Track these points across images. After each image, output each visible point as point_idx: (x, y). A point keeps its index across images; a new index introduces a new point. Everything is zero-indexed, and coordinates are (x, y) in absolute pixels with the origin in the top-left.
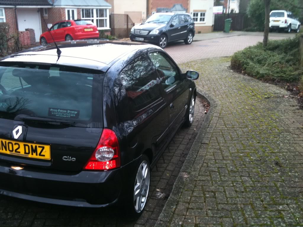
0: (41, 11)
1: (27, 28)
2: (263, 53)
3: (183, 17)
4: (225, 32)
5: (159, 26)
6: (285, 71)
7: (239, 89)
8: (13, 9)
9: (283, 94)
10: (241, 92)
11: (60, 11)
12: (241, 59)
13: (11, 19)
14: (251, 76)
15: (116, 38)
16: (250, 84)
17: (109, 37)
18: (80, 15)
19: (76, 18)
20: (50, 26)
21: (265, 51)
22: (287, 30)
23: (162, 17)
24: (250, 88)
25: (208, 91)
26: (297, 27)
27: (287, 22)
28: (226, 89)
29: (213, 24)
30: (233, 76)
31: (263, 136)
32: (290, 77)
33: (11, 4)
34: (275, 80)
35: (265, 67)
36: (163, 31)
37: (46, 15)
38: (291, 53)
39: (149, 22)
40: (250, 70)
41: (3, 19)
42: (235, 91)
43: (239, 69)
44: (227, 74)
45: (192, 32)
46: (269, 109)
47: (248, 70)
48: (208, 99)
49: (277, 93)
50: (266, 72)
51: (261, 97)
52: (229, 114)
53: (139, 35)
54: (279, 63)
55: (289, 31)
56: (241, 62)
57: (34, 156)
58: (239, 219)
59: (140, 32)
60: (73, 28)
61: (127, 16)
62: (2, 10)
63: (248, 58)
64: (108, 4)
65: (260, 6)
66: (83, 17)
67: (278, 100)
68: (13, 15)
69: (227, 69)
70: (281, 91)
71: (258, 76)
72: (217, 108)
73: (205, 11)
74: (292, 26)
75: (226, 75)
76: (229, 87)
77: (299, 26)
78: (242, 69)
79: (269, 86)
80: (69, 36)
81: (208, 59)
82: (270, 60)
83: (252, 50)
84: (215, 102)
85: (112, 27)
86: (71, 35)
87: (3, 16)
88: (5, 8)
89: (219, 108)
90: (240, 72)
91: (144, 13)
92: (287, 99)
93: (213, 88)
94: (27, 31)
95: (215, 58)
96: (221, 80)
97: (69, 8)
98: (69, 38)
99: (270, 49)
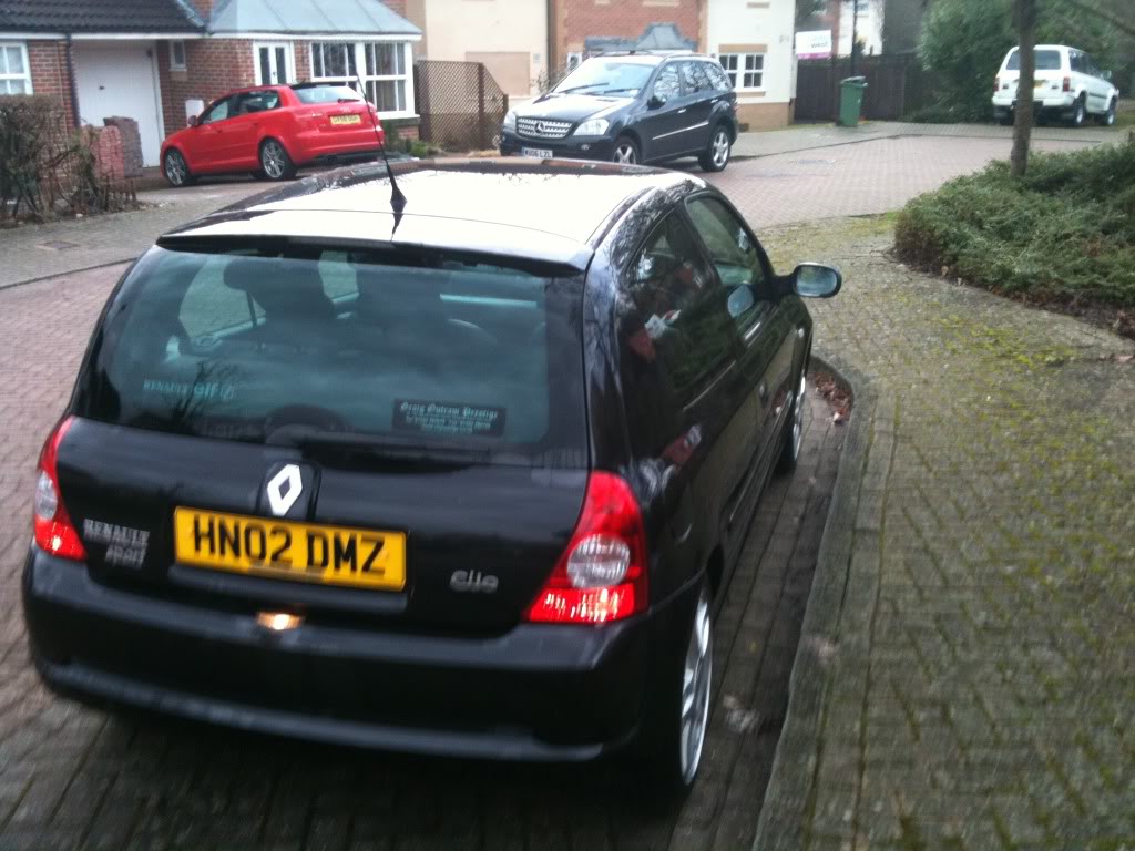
0: (160, 52)
1: (109, 116)
2: (1016, 199)
3: (686, 70)
4: (840, 123)
5: (609, 104)
6: (1104, 266)
7: (946, 334)
8: (58, 45)
9: (1109, 350)
10: (954, 345)
11: (234, 51)
12: (938, 223)
13: (53, 82)
14: (979, 286)
15: (440, 150)
16: (981, 315)
17: (414, 147)
18: (308, 65)
19: (291, 78)
20: (195, 108)
21: (1020, 191)
22: (1071, 115)
23: (617, 73)
24: (986, 328)
25: (834, 342)
26: (1106, 107)
27: (1071, 86)
28: (898, 334)
29: (794, 96)
30: (911, 285)
31: (1071, 501)
32: (1124, 288)
33: (51, 29)
34: (1071, 297)
35: (1028, 253)
36: (625, 124)
37: (179, 68)
38: (1118, 201)
39: (567, 92)
40: (975, 263)
41: (21, 83)
42: (934, 339)
43: (928, 259)
44: (888, 277)
45: (728, 124)
46: (1069, 405)
47: (966, 264)
48: (840, 371)
49: (1089, 347)
50: (1035, 271)
51: (1030, 361)
52: (929, 424)
53: (536, 138)
54: (1082, 236)
55: (1079, 119)
56: (937, 233)
57: (345, 574)
58: (1050, 799)
59: (539, 127)
60: (288, 115)
61: (481, 67)
62: (18, 49)
63: (963, 219)
64: (409, 27)
65: (965, 29)
66: (318, 74)
67: (1098, 371)
68: (58, 67)
69: (881, 260)
70: (1101, 339)
71: (1007, 285)
72: (881, 402)
73: (764, 48)
74: (1090, 99)
75: (884, 282)
76: (905, 324)
77: (1114, 99)
78: (942, 259)
79: (1053, 323)
80: (272, 145)
81: (804, 225)
82: (1048, 227)
83: (975, 189)
84: (866, 380)
85: (423, 110)
86: (281, 138)
87: (22, 71)
88: (29, 43)
89: (886, 402)
90: (936, 272)
91: (537, 57)
92: (1129, 367)
93: (849, 329)
94: (111, 128)
95: (828, 220)
96: (872, 299)
97: (266, 41)
98: (274, 152)
99: (1038, 187)
